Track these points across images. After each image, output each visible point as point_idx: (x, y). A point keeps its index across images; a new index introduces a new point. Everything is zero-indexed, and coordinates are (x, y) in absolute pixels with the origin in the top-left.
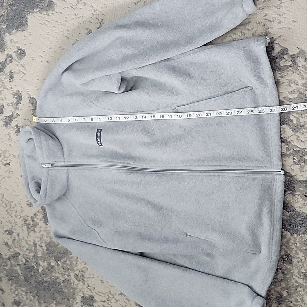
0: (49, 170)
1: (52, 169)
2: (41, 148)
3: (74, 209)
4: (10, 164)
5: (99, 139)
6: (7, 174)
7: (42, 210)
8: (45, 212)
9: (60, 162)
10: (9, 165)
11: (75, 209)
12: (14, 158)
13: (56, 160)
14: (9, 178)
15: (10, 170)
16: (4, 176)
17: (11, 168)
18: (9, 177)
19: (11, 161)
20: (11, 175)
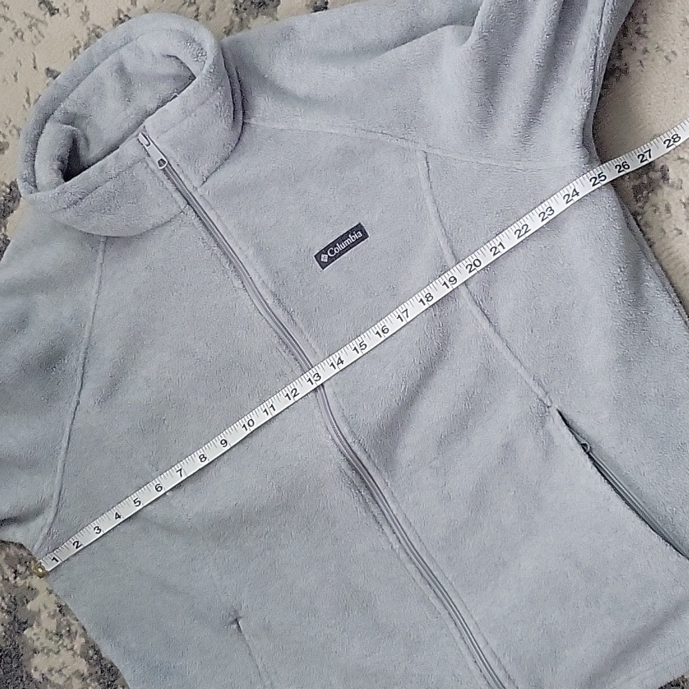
0: (142, 160)
1: (152, 166)
2: (186, 113)
3: (94, 291)
4: (57, 15)
5: (340, 247)
6: (22, 24)
7: (8, 190)
8: (10, 204)
9: (186, 176)
10: (53, 14)
11: (98, 292)
12: (82, 18)
13: (183, 165)
14: (16, 34)
15: (40, 25)
16: (8, 16)
17: (47, 24)
18: (19, 34)
19: (67, 11)
20: (28, 36)
